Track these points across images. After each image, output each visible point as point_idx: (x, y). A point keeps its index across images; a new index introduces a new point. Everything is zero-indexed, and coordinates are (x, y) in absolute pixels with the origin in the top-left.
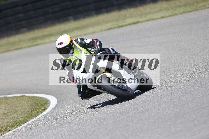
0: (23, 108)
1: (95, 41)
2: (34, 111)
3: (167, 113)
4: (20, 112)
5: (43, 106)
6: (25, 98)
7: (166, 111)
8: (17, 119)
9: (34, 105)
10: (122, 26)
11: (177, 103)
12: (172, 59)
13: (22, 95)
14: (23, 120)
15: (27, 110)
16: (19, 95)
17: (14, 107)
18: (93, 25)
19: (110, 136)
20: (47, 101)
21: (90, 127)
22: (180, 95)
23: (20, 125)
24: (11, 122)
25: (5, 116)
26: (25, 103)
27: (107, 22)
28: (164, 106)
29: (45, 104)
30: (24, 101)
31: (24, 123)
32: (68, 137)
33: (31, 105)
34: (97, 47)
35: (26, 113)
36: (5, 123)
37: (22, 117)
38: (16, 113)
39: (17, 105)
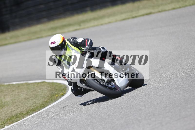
0: (43, 94)
1: (86, 40)
2: (53, 96)
3: (177, 98)
4: (40, 97)
5: (62, 91)
6: (45, 84)
7: (177, 96)
8: (38, 103)
9: (53, 91)
10: (136, 17)
11: (187, 89)
12: (183, 48)
13: (42, 81)
14: (43, 105)
15: (47, 95)
16: (40, 81)
17: (35, 92)
18: (109, 16)
19: (124, 120)
20: (66, 87)
21: (106, 111)
22: (189, 82)
23: (40, 109)
24: (32, 106)
25: (26, 101)
26: (45, 89)
27: (122, 13)
28: (174, 92)
29: (63, 89)
30: (45, 87)
31: (44, 108)
32: (85, 120)
33: (51, 91)
34: (87, 46)
35: (46, 98)
36: (26, 108)
37: (42, 102)
38: (36, 98)
39: (38, 90)
